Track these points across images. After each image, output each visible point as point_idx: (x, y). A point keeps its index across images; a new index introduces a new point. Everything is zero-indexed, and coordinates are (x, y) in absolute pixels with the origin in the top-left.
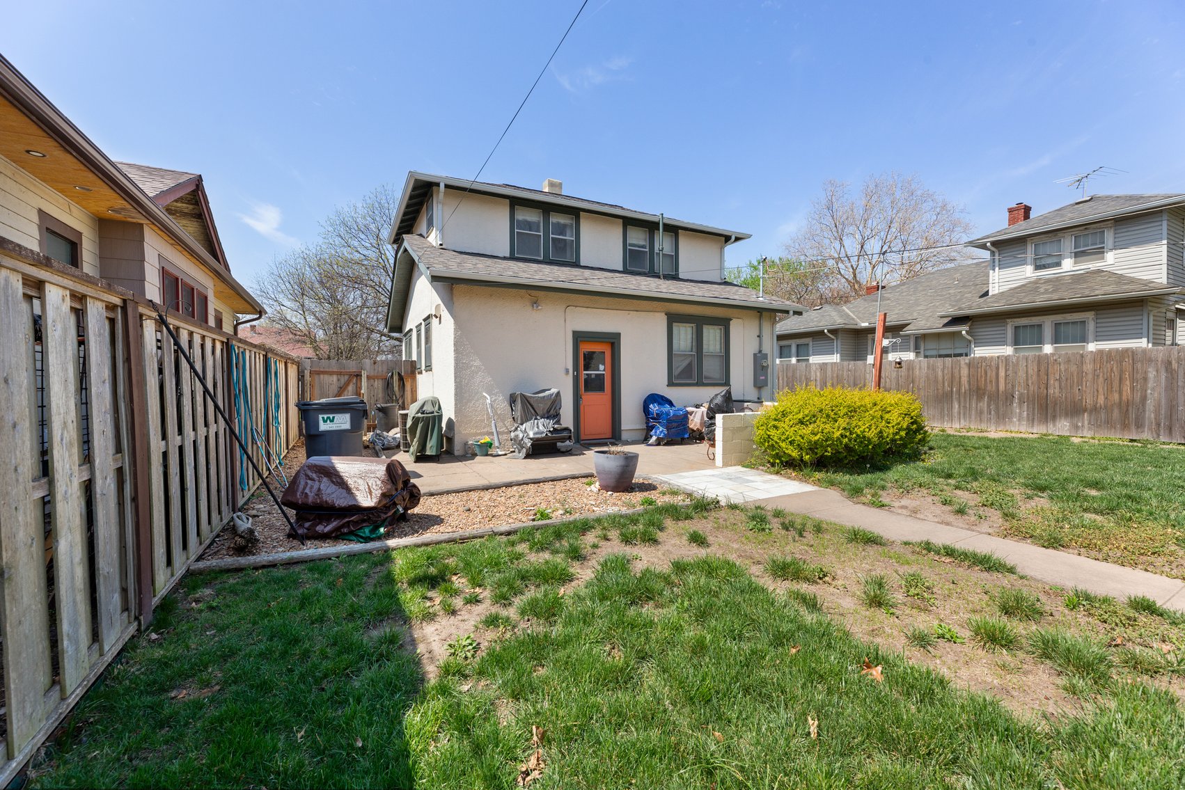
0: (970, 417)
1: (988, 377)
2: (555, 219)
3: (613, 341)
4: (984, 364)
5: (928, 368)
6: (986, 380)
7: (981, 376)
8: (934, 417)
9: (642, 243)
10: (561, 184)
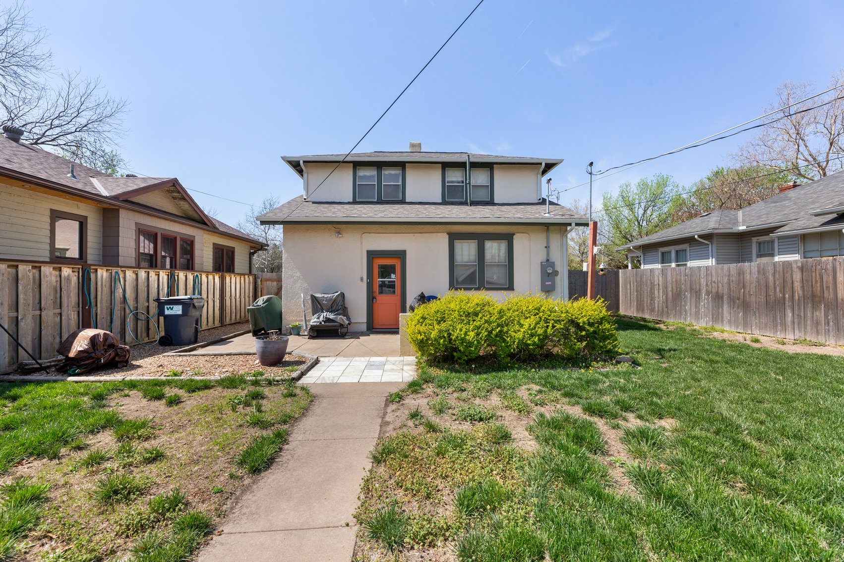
0: (805, 328)
1: (824, 283)
2: (386, 172)
3: (401, 255)
4: (819, 267)
5: (759, 272)
6: (822, 286)
7: (816, 282)
8: (766, 325)
9: (460, 179)
10: (420, 144)
